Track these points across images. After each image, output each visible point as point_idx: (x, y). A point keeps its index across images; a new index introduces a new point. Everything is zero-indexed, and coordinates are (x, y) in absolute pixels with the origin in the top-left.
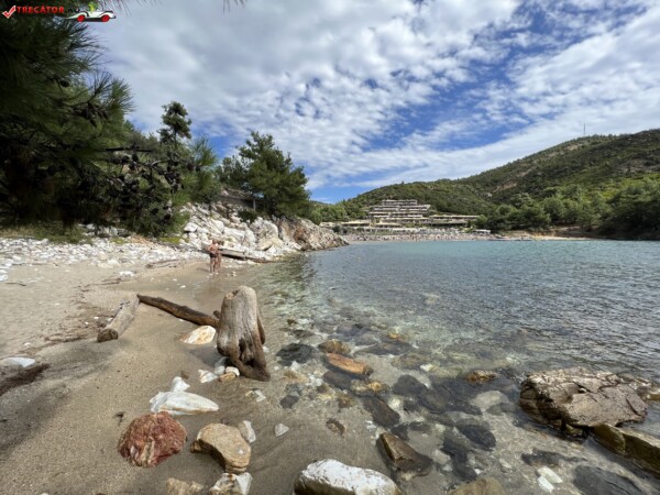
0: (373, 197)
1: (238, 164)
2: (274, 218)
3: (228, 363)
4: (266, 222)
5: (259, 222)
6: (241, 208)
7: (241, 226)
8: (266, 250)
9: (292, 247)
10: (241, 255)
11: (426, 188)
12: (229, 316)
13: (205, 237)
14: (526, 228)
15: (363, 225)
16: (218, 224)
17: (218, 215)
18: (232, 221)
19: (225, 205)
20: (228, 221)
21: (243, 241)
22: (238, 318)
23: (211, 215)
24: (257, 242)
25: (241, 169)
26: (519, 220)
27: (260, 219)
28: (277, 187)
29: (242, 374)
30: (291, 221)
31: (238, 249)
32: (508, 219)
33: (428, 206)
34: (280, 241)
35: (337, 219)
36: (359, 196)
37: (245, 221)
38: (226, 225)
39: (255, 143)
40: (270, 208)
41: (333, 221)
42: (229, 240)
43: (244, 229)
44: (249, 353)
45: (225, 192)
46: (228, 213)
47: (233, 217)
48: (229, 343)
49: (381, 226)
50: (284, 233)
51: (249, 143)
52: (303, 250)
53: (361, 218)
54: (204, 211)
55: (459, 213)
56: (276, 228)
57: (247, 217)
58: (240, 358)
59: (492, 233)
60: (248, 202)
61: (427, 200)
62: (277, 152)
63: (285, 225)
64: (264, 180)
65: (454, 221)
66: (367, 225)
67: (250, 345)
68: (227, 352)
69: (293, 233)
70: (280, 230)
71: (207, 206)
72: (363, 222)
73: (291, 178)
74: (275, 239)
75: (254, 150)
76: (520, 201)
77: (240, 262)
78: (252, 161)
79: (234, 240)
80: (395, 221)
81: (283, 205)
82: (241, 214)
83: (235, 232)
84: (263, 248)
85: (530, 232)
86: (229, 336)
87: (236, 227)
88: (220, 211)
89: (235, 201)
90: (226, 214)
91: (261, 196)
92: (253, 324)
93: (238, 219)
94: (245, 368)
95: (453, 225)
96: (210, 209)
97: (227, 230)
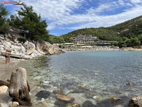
0: (74, 34)
1: (17, 18)
2: (34, 41)
3: (14, 100)
4: (30, 43)
5: (27, 43)
6: (19, 37)
7: (19, 44)
8: (30, 54)
9: (41, 53)
10: (19, 57)
11: (95, 30)
12: (14, 80)
13: (3, 49)
14: (132, 46)
15: (71, 45)
16: (8, 44)
17: (8, 40)
18: (15, 42)
19: (11, 35)
20: (13, 42)
21: (20, 51)
22: (18, 81)
23: (5, 40)
24: (26, 51)
25: (19, 20)
26: (129, 43)
27: (27, 41)
28: (35, 28)
29: (20, 104)
30: (41, 42)
31: (17, 54)
32: (125, 43)
33: (96, 37)
34: (36, 51)
35: (60, 42)
36: (69, 33)
37: (20, 42)
38: (12, 44)
39: (25, 9)
40: (32, 37)
41: (59, 43)
42: (14, 50)
43: (20, 46)
44: (23, 95)
45: (12, 30)
46: (13, 39)
47: (15, 41)
48: (14, 91)
49: (78, 45)
50: (38, 47)
51: (22, 9)
52: (46, 54)
53: (70, 42)
54: (2, 38)
55: (107, 40)
56: (34, 45)
57: (22, 41)
58: (19, 98)
59: (119, 48)
60: (22, 34)
61: (96, 35)
62: (35, 13)
63: (38, 44)
64: (29, 25)
65: (106, 43)
66: (72, 45)
67: (24, 92)
68: (13, 95)
69: (42, 48)
70: (36, 46)
71: (3, 36)
72: (71, 43)
73: (41, 25)
74: (34, 50)
75: (24, 12)
76: (130, 36)
77: (19, 60)
78: (24, 17)
79: (16, 50)
80: (83, 43)
81: (37, 36)
82: (19, 39)
83: (16, 47)
84: (29, 54)
85: (133, 47)
86: (14, 88)
87: (17, 45)
88: (9, 38)
89: (16, 33)
90: (12, 39)
91: (28, 32)
92: (25, 83)
93: (18, 41)
94: (21, 102)
95: (106, 45)
96: (5, 37)
97: (12, 46)
